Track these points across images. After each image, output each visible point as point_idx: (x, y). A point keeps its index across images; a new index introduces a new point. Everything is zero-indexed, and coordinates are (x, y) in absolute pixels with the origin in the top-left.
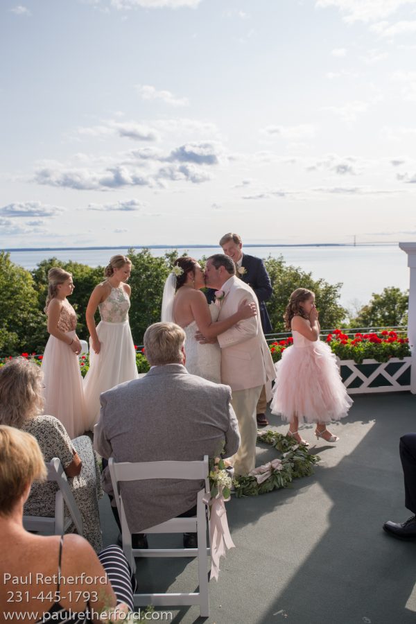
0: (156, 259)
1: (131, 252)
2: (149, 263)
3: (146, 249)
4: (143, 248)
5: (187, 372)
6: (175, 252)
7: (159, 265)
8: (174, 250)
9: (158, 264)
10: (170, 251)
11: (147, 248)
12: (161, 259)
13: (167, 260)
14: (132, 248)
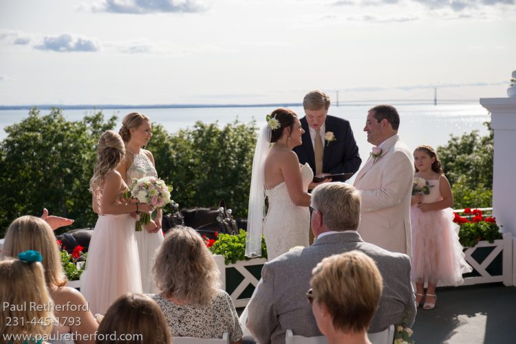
0: (74, 123)
1: (33, 113)
2: (63, 130)
3: (56, 110)
4: (53, 108)
5: (362, 240)
6: (100, 114)
7: (80, 133)
8: (97, 112)
9: (77, 132)
10: (92, 114)
11: (58, 108)
12: (80, 124)
13: (88, 125)
14: (35, 108)
